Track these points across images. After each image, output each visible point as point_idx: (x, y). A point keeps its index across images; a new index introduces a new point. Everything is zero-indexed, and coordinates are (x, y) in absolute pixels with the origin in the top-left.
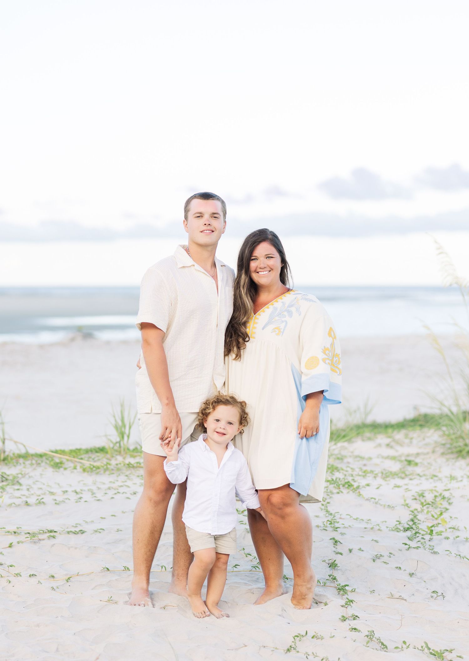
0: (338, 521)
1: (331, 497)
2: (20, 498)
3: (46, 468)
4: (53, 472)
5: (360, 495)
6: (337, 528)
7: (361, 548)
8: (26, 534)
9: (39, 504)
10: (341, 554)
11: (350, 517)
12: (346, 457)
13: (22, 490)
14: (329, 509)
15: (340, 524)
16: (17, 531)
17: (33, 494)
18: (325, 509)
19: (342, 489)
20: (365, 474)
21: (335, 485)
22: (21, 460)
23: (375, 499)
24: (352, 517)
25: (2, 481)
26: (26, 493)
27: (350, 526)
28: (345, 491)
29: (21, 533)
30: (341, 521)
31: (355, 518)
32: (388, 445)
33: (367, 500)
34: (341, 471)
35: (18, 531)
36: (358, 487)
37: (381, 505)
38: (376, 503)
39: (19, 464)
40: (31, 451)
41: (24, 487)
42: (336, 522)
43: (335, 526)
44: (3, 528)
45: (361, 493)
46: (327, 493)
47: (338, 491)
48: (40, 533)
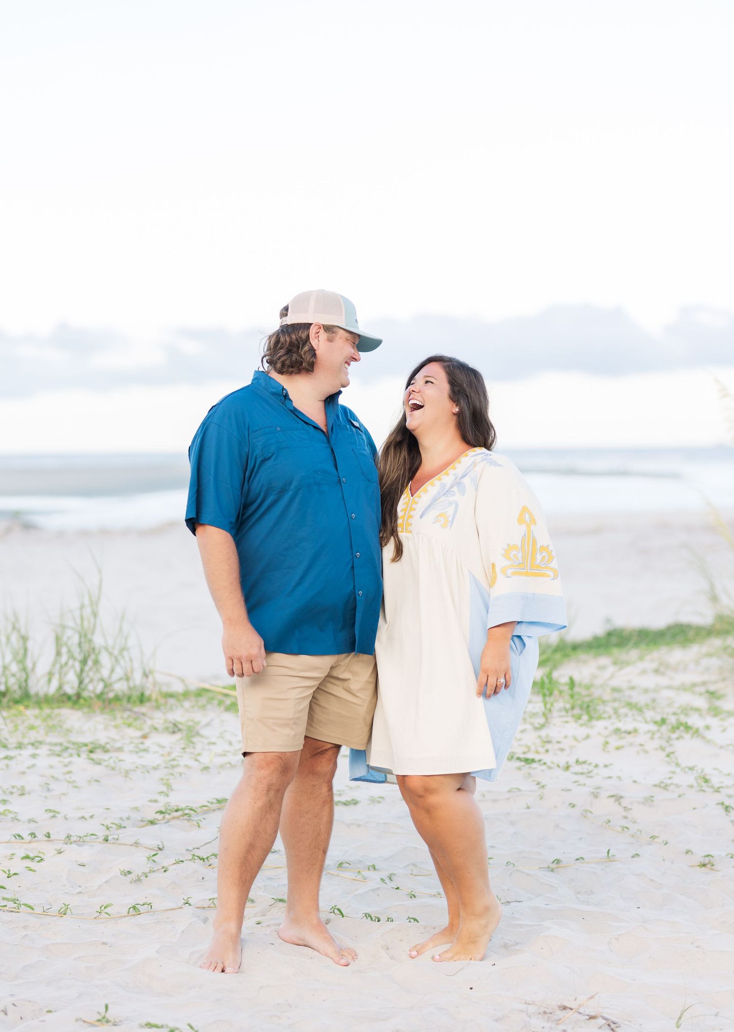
1: (671, 745)
2: (225, 755)
3: (221, 713)
5: (709, 742)
6: (719, 788)
15: (717, 783)
19: (679, 732)
25: (174, 732)
26: (228, 748)
28: (687, 736)
33: (721, 747)
36: (698, 730)
39: (174, 707)
43: (713, 785)
46: (662, 738)
47: (675, 735)
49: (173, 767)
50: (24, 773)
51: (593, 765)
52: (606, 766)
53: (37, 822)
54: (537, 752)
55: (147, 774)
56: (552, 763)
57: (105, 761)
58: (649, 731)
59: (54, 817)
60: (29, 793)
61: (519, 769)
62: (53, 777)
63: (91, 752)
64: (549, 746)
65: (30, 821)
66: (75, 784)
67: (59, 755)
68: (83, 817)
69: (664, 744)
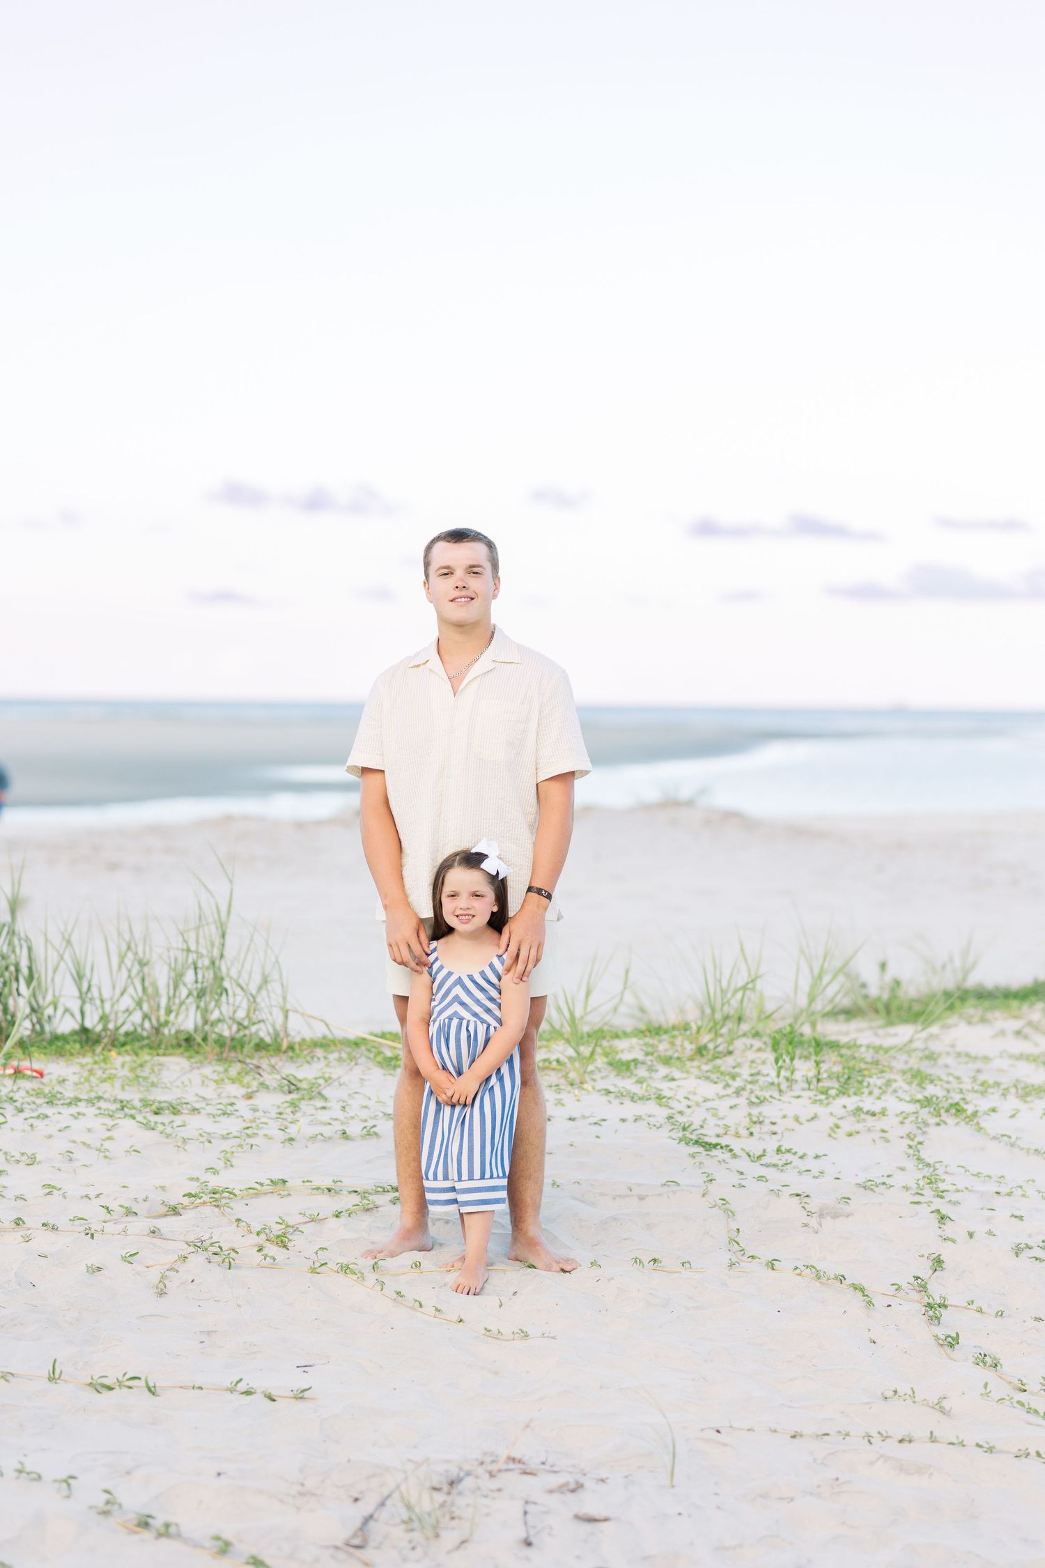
0: (942, 1177)
1: (924, 1133)
2: (330, 1124)
3: (369, 1069)
4: (385, 1075)
5: (980, 1129)
6: (942, 1192)
7: (992, 1230)
8: (350, 1192)
9: (367, 1137)
10: (953, 1241)
11: (965, 1171)
12: (940, 1055)
13: (330, 1108)
14: (923, 1155)
15: (948, 1185)
16: (333, 1187)
17: (353, 1118)
18: (915, 1155)
19: (944, 1116)
20: (984, 1088)
21: (932, 1109)
22: (319, 1052)
23: (1010, 1137)
24: (969, 1171)
25: (290, 1092)
26: (341, 1115)
27: (967, 1188)
28: (951, 1121)
29: (341, 1190)
30: (948, 1179)
31: (975, 1173)
32: (1018, 1033)
33: (994, 1138)
34: (939, 1083)
35: (337, 1186)
36: (975, 1114)
37: (1022, 1149)
38: (1012, 1145)
39: (316, 1059)
40: (339, 1034)
41: (334, 1104)
42: (940, 1180)
43: (938, 1188)
44: (308, 1181)
45: (983, 1124)
46: (916, 1123)
47: (937, 1120)
48: (377, 1192)
49: (248, 1136)
50: (50, 1137)
51: (800, 1154)
52: (817, 1157)
53: (26, 1200)
54: (737, 1135)
55: (207, 1144)
56: (743, 1150)
57: (163, 1124)
58: (902, 1113)
59: (49, 1193)
60: (39, 1163)
61: (693, 1156)
62: (84, 1143)
63: (156, 1113)
64: (756, 1129)
65: (17, 1198)
66: (107, 1154)
67: (111, 1116)
68: (87, 1196)
69: (915, 1131)
